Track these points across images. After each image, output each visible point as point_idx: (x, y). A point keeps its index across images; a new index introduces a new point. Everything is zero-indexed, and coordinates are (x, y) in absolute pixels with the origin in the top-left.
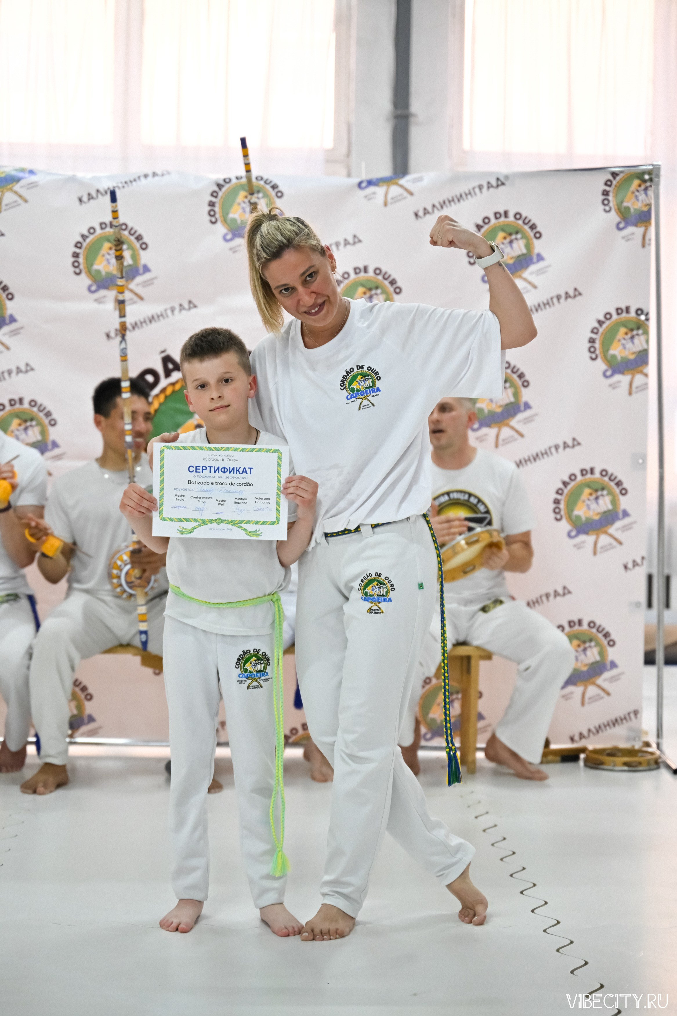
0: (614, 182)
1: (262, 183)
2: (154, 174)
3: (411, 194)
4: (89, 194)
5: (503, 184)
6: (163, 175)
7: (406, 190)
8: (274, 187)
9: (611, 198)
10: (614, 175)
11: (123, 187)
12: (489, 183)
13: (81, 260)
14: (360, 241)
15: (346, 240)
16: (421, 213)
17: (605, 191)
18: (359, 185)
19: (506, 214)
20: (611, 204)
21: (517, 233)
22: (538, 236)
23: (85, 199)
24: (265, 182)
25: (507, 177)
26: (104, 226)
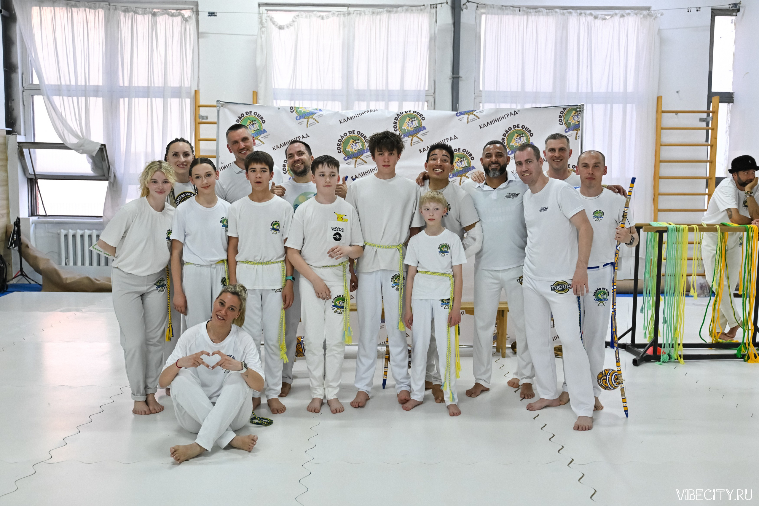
0: (564, 112)
1: (416, 114)
2: (371, 111)
3: (479, 118)
4: (344, 119)
5: (517, 113)
6: (374, 111)
7: (476, 116)
8: (421, 115)
9: (562, 119)
10: (564, 109)
11: (358, 116)
12: (511, 113)
13: (341, 147)
14: (457, 138)
15: (451, 137)
16: (482, 126)
17: (560, 116)
18: (457, 114)
19: (518, 125)
20: (563, 122)
21: (523, 134)
22: (532, 135)
23: (342, 121)
24: (417, 114)
25: (519, 111)
26: (350, 132)
